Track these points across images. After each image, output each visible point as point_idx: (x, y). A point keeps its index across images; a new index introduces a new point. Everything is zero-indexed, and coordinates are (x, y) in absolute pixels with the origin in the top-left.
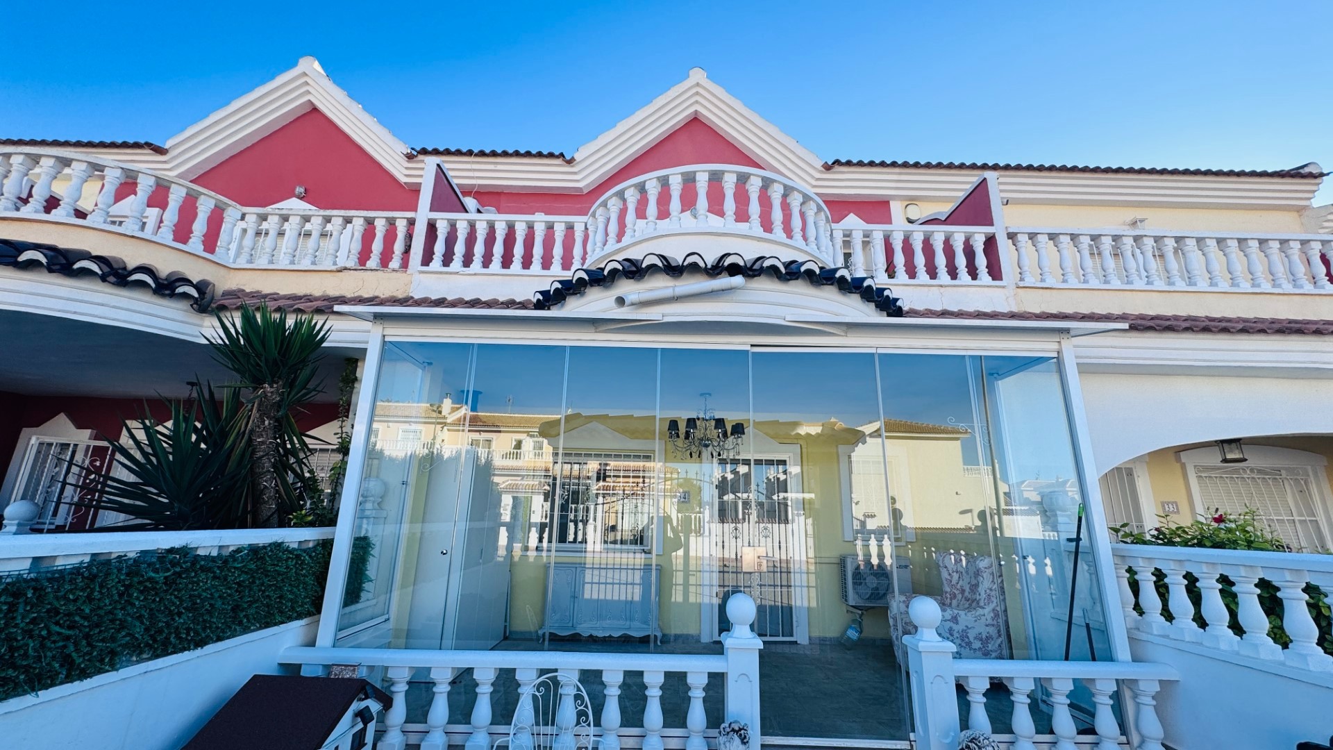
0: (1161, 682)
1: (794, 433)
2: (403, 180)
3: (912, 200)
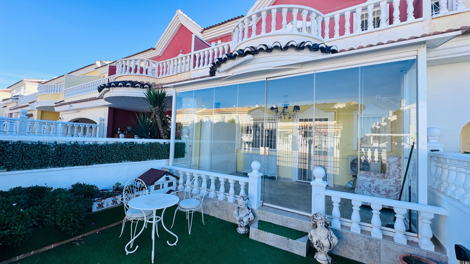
0: (435, 214)
1: (333, 108)
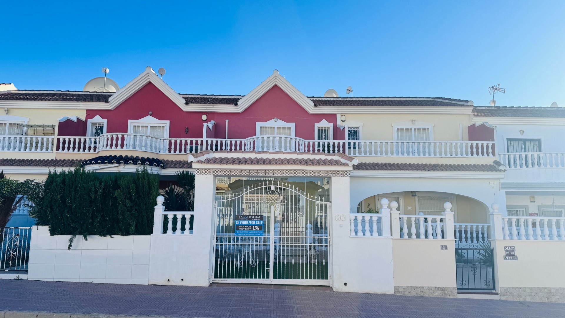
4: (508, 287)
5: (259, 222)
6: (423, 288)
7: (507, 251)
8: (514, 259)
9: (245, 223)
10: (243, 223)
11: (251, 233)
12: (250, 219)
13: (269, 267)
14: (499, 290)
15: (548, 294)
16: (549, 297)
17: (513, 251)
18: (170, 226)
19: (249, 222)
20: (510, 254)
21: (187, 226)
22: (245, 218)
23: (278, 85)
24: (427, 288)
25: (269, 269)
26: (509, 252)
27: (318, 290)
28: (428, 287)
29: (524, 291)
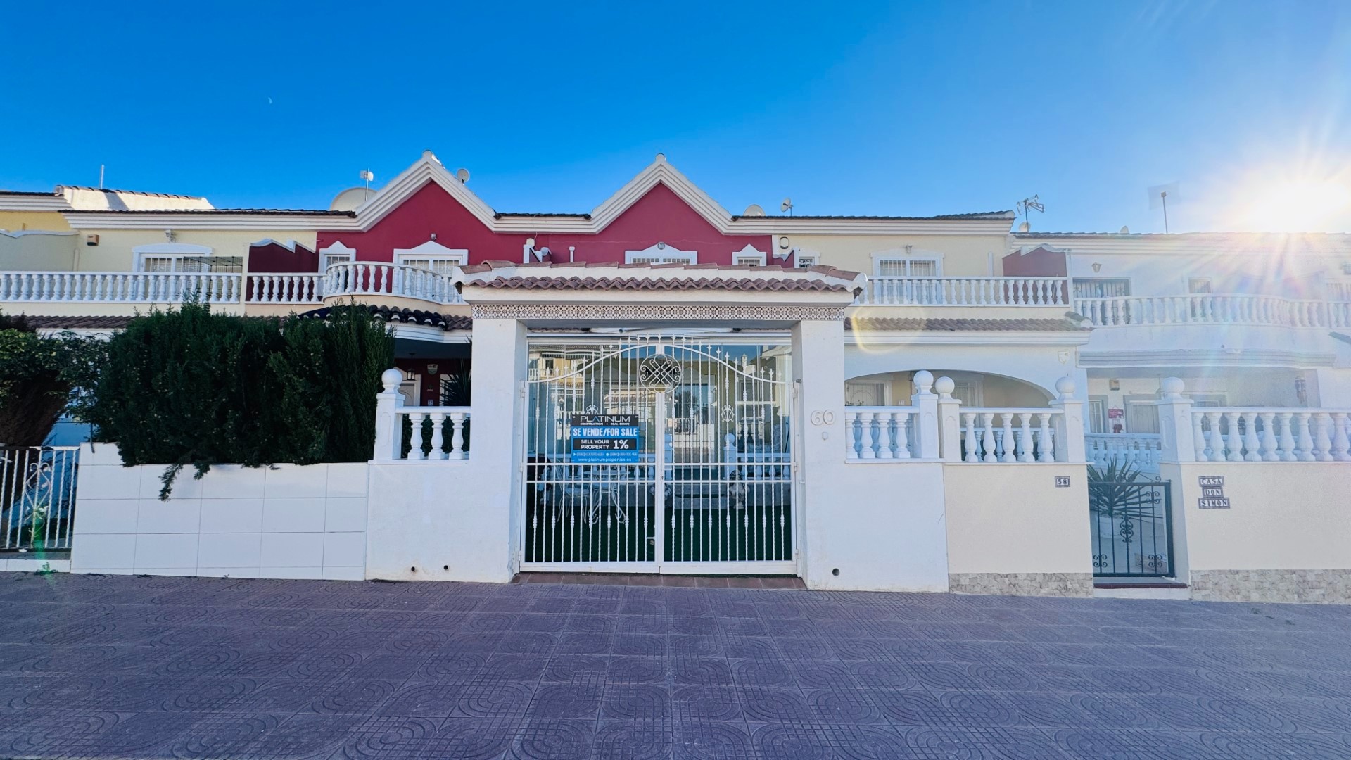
2: (493, 229)
3: (784, 236)
4: (1210, 571)
5: (628, 429)
6: (1016, 576)
7: (1204, 487)
8: (1222, 505)
9: (596, 432)
10: (590, 433)
11: (609, 457)
12: (607, 424)
13: (653, 535)
14: (1190, 577)
15: (1300, 585)
16: (1301, 591)
17: (1219, 486)
18: (416, 440)
19: (603, 430)
20: (1213, 495)
21: (457, 440)
22: (596, 421)
23: (666, 182)
24: (1024, 576)
25: (654, 540)
26: (1210, 490)
27: (772, 585)
28: (1028, 575)
29: (1246, 579)
